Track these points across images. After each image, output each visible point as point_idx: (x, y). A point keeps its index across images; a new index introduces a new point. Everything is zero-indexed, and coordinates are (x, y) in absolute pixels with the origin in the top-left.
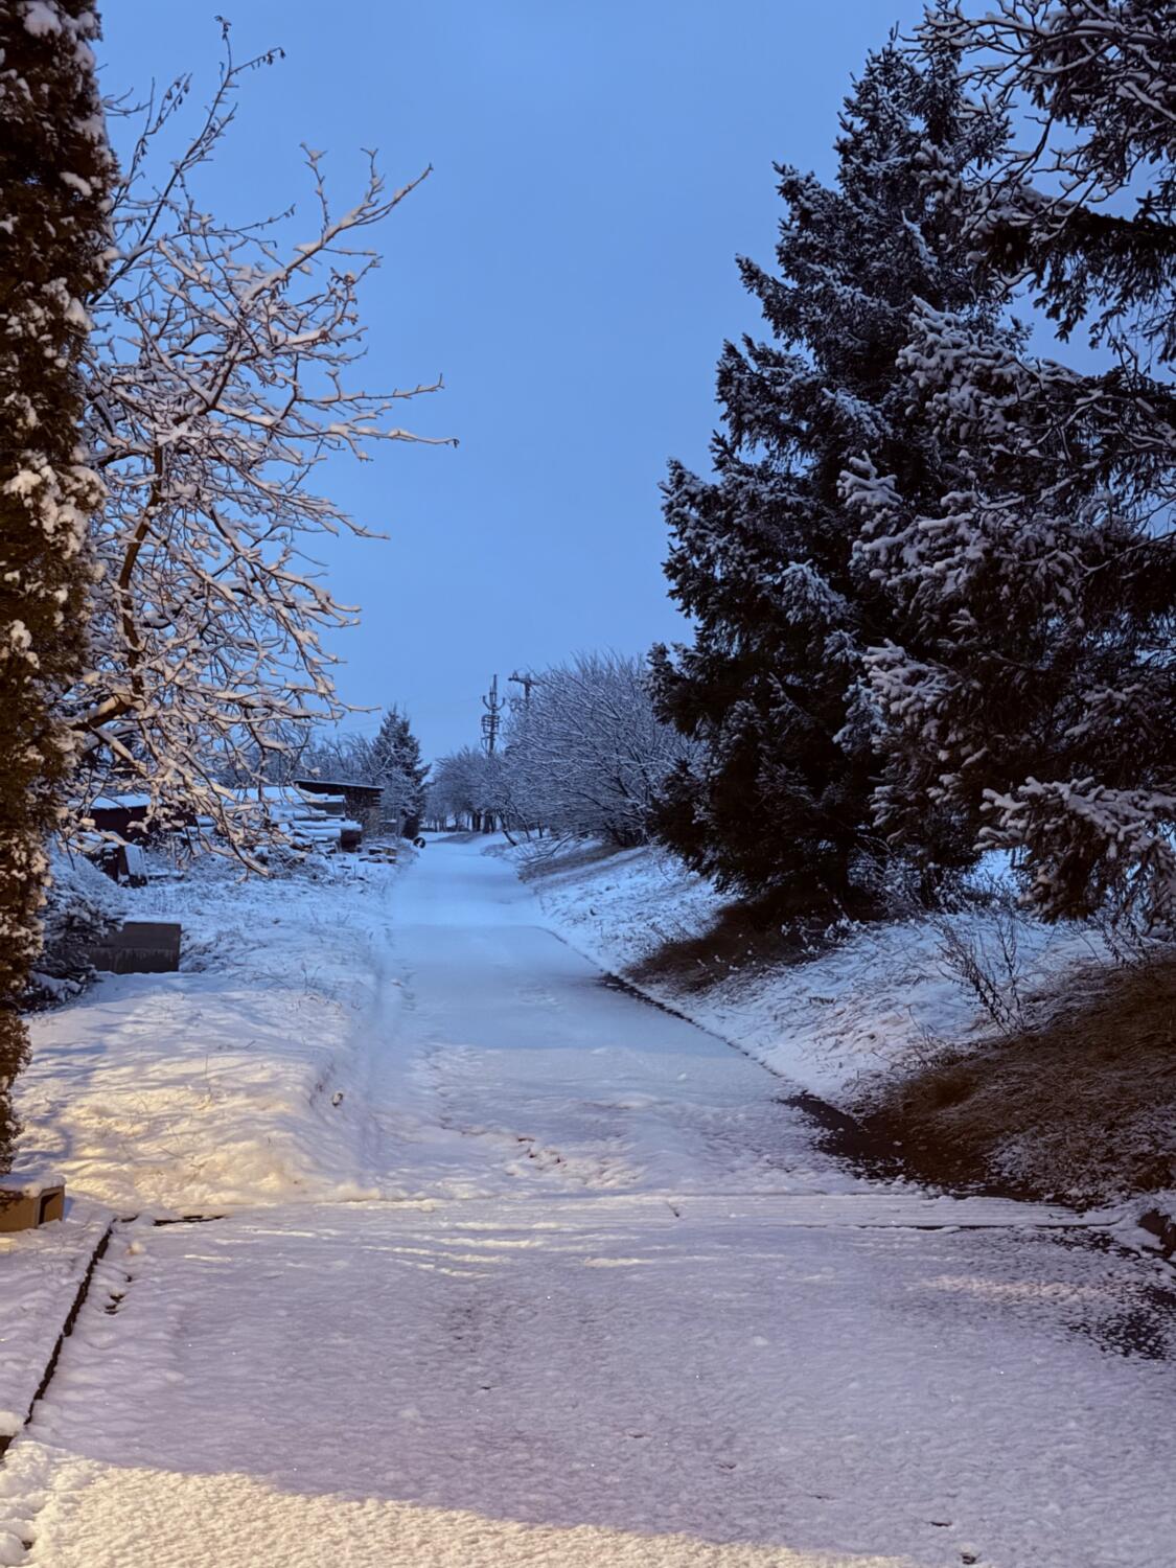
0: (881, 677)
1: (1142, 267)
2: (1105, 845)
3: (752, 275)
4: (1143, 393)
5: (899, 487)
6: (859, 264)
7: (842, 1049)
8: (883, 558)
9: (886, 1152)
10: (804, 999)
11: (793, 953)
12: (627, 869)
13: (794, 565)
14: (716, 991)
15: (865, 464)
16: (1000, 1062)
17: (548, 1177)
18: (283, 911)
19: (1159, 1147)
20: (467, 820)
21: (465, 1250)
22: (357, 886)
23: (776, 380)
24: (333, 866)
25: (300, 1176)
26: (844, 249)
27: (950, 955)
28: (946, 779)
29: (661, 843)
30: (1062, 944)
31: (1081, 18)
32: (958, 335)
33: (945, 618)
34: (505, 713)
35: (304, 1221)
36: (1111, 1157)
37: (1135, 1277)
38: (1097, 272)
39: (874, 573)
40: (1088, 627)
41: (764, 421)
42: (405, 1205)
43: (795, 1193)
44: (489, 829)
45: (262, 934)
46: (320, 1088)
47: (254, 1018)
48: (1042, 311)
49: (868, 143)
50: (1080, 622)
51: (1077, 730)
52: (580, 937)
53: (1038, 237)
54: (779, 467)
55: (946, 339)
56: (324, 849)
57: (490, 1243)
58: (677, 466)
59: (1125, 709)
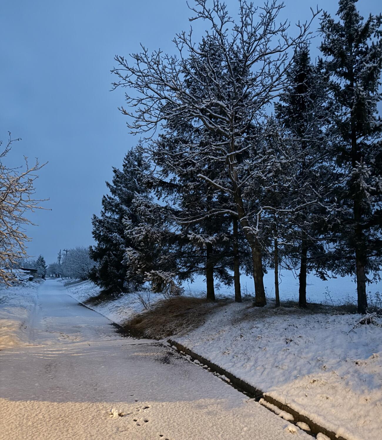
0: (129, 253)
1: (171, 190)
2: (164, 281)
3: (108, 185)
4: (170, 210)
5: (132, 222)
6: (127, 185)
7: (121, 315)
8: (129, 233)
9: (127, 332)
10: (115, 306)
11: (113, 299)
12: (84, 284)
13: (115, 234)
14: (99, 306)
15: (127, 218)
16: (147, 316)
17: (66, 340)
18: (17, 292)
19: (171, 329)
20: (54, 275)
21: (49, 354)
22: (32, 288)
23: (112, 202)
24: (27, 284)
25: (17, 342)
26: (124, 182)
27: (139, 299)
28: (139, 270)
29: (90, 280)
30: (157, 296)
31: (161, 150)
32: (142, 198)
33: (139, 244)
34: (62, 256)
35: (18, 350)
36: (163, 331)
37: (166, 351)
38: (164, 190)
39: (128, 236)
40: (162, 246)
41: (110, 209)
42: (38, 346)
43: (111, 340)
44: (59, 277)
45: (12, 297)
46: (22, 325)
47: (10, 313)
48: (155, 195)
49: (128, 165)
50: (160, 245)
51: (160, 262)
52: (75, 296)
53: (154, 184)
54: (113, 217)
55: (140, 199)
56: (26, 281)
57: (54, 352)
58: (95, 215)
59: (167, 259)
